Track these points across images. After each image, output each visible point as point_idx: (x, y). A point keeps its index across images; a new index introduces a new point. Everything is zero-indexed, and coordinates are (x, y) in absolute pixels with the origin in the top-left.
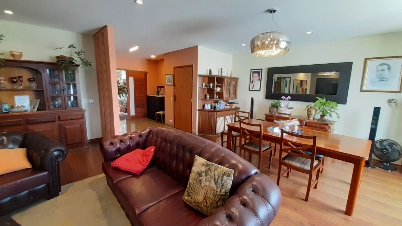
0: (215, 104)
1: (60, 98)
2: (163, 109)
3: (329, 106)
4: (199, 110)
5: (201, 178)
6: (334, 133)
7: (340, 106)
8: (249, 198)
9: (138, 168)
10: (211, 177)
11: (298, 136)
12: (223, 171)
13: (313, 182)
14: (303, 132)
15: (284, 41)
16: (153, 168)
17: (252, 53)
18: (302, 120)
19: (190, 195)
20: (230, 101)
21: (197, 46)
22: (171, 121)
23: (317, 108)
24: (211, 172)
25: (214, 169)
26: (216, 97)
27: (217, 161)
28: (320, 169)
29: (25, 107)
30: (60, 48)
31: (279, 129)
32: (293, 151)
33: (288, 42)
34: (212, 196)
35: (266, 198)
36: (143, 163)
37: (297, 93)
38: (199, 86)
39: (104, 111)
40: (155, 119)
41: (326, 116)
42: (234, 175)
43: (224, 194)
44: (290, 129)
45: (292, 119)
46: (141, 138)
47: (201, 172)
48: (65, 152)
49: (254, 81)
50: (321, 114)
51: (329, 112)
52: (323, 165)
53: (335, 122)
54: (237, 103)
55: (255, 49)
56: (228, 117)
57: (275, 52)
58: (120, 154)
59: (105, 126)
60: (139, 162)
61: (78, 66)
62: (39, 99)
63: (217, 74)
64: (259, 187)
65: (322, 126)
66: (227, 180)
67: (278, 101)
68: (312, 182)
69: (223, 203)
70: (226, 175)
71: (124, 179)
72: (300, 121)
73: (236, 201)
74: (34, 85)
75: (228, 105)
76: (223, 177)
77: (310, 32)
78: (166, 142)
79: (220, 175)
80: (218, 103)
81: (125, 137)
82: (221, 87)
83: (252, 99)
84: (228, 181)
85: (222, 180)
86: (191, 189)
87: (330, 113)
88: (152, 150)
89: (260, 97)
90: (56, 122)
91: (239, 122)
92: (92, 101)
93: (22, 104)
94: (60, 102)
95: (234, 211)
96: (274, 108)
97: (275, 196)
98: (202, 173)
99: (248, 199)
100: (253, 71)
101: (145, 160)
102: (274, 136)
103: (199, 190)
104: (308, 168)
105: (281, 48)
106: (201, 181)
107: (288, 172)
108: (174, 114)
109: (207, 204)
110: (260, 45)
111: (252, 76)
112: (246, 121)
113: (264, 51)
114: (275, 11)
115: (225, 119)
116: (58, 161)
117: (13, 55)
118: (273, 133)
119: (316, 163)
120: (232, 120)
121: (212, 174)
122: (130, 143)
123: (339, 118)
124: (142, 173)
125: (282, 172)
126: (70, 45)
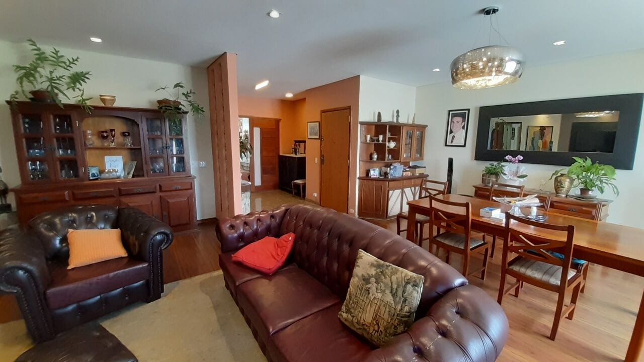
0: (386, 168)
1: (162, 160)
2: (302, 176)
3: (599, 174)
4: (359, 178)
5: (369, 286)
6: (607, 222)
7: (620, 173)
8: (451, 324)
9: (270, 264)
10: (386, 285)
11: (536, 224)
12: (405, 277)
13: (566, 307)
14: (547, 218)
15: (512, 60)
16: (291, 267)
17: (453, 83)
18: (546, 198)
19: (351, 312)
20: (411, 164)
21: (359, 76)
22: (316, 195)
23: (574, 177)
24: (385, 278)
25: (391, 273)
26: (388, 157)
27: (395, 260)
28: (579, 284)
29: (117, 172)
30: (164, 89)
31: (502, 212)
32: (527, 249)
33: (519, 62)
34: (388, 316)
35: (481, 325)
36: (277, 258)
37: (534, 149)
38: (360, 139)
39: (220, 178)
40: (290, 192)
41: (592, 190)
42: (424, 284)
43: (407, 314)
44: (521, 211)
45: (525, 195)
46: (273, 220)
47: (369, 276)
48: (171, 237)
49: (453, 131)
50: (582, 186)
51: (598, 183)
52: (585, 279)
53: (610, 203)
54: (425, 167)
55: (459, 76)
56: (408, 191)
57: (494, 80)
58: (244, 242)
59: (221, 201)
60: (271, 256)
61: (186, 113)
62: (136, 161)
63: (390, 120)
64: (469, 307)
65: (584, 208)
66: (412, 292)
67: (499, 164)
68: (564, 308)
69: (406, 329)
70: (412, 284)
71: (250, 280)
72: (542, 199)
73: (430, 327)
74: (129, 142)
75: (408, 170)
76: (405, 287)
77: (561, 43)
78: (311, 226)
79: (400, 284)
80: (392, 167)
81: (251, 217)
82: (397, 141)
83: (451, 162)
84: (415, 294)
85: (404, 292)
86: (353, 302)
87: (600, 186)
88: (290, 238)
89: (464, 157)
90: (156, 194)
91: (428, 198)
92: (203, 164)
93: (114, 168)
94: (162, 164)
95: (426, 341)
96: (492, 176)
97: (496, 325)
98: (370, 279)
99: (449, 325)
100: (452, 114)
101: (279, 253)
102: (492, 223)
103: (366, 304)
104: (556, 281)
105: (506, 73)
106: (369, 291)
107: (518, 287)
108: (321, 185)
109: (379, 328)
110: (467, 70)
111: (451, 121)
112: (440, 197)
113: (476, 79)
114: (495, 11)
115: (403, 192)
116: (161, 248)
117: (103, 100)
118: (490, 218)
119: (571, 273)
120: (414, 195)
121: (388, 280)
122: (257, 227)
123: (618, 195)
124: (276, 273)
125: (506, 287)
126: (176, 83)
